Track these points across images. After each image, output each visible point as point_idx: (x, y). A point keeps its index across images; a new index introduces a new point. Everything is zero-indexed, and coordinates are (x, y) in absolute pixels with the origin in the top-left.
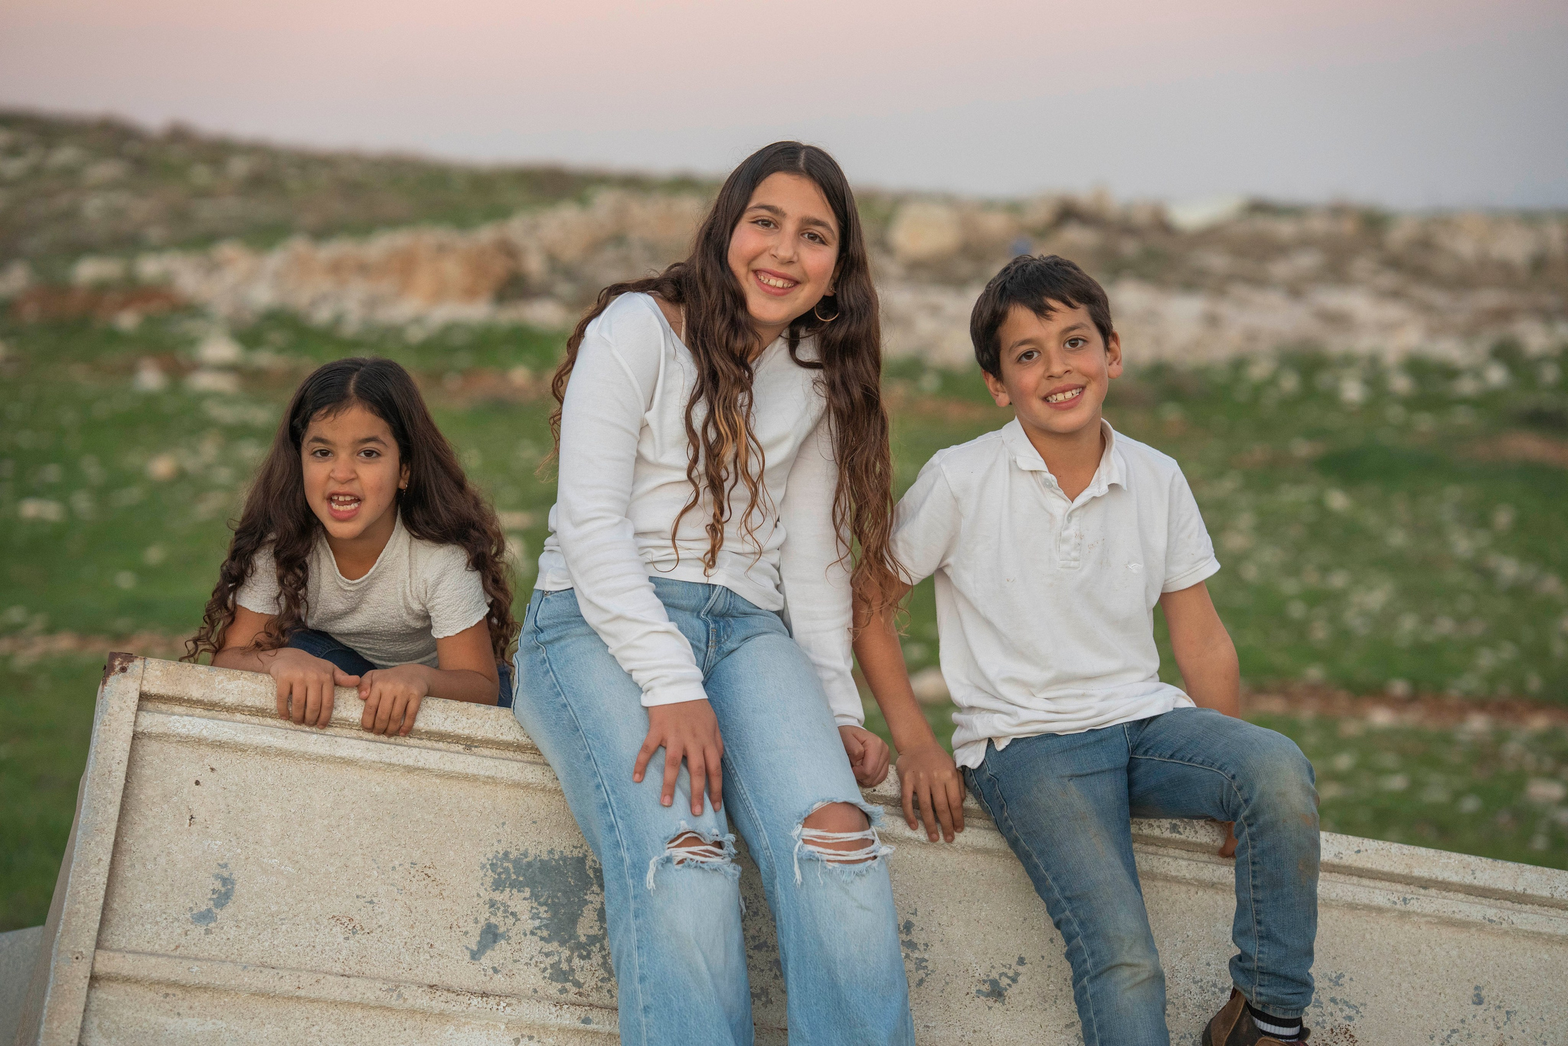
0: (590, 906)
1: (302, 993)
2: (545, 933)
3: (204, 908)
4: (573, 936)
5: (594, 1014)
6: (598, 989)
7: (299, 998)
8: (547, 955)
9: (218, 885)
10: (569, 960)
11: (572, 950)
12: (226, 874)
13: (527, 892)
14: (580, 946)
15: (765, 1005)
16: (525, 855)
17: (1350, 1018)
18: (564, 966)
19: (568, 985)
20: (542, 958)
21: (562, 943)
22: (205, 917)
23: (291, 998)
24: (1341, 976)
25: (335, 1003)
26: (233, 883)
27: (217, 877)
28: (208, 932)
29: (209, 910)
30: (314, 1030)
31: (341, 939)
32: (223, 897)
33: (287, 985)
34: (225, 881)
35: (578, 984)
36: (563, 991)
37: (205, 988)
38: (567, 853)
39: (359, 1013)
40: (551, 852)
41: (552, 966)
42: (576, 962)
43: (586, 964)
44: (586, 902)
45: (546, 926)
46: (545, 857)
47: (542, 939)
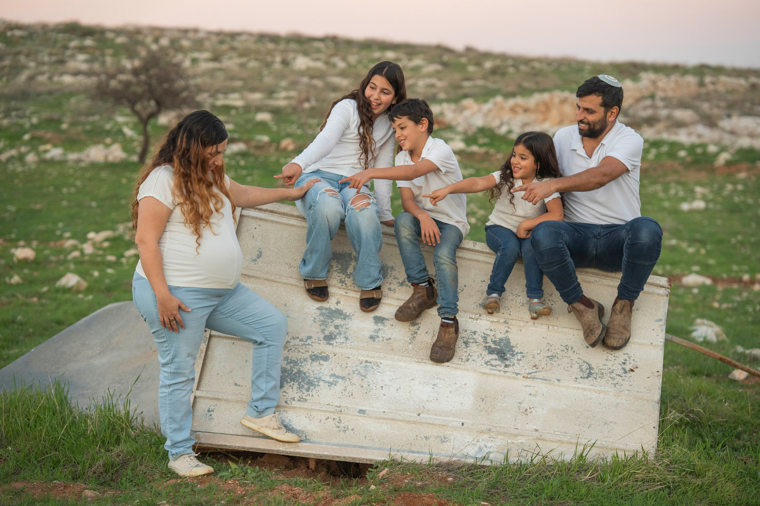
0: (352, 265)
1: (276, 280)
2: (339, 271)
3: (254, 258)
4: (346, 272)
5: (348, 291)
6: (351, 286)
7: (275, 281)
8: (339, 277)
9: (258, 253)
10: (345, 278)
11: (346, 276)
12: (260, 251)
13: (336, 261)
14: (348, 275)
15: (394, 293)
16: (336, 251)
17: (552, 304)
18: (343, 280)
19: (343, 284)
20: (338, 277)
21: (343, 274)
22: (255, 260)
23: (274, 281)
24: (552, 294)
25: (284, 283)
26: (262, 253)
27: (258, 251)
28: (255, 264)
29: (256, 259)
30: (279, 289)
31: (287, 269)
32: (259, 256)
33: (273, 278)
34: (260, 252)
35: (346, 284)
36: (342, 285)
37: (253, 277)
38: (347, 252)
39: (290, 286)
40: (343, 251)
41: (340, 279)
42: (346, 279)
43: (349, 279)
44: (351, 264)
45: (340, 270)
46: (341, 252)
47: (338, 272)
